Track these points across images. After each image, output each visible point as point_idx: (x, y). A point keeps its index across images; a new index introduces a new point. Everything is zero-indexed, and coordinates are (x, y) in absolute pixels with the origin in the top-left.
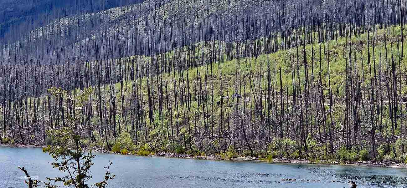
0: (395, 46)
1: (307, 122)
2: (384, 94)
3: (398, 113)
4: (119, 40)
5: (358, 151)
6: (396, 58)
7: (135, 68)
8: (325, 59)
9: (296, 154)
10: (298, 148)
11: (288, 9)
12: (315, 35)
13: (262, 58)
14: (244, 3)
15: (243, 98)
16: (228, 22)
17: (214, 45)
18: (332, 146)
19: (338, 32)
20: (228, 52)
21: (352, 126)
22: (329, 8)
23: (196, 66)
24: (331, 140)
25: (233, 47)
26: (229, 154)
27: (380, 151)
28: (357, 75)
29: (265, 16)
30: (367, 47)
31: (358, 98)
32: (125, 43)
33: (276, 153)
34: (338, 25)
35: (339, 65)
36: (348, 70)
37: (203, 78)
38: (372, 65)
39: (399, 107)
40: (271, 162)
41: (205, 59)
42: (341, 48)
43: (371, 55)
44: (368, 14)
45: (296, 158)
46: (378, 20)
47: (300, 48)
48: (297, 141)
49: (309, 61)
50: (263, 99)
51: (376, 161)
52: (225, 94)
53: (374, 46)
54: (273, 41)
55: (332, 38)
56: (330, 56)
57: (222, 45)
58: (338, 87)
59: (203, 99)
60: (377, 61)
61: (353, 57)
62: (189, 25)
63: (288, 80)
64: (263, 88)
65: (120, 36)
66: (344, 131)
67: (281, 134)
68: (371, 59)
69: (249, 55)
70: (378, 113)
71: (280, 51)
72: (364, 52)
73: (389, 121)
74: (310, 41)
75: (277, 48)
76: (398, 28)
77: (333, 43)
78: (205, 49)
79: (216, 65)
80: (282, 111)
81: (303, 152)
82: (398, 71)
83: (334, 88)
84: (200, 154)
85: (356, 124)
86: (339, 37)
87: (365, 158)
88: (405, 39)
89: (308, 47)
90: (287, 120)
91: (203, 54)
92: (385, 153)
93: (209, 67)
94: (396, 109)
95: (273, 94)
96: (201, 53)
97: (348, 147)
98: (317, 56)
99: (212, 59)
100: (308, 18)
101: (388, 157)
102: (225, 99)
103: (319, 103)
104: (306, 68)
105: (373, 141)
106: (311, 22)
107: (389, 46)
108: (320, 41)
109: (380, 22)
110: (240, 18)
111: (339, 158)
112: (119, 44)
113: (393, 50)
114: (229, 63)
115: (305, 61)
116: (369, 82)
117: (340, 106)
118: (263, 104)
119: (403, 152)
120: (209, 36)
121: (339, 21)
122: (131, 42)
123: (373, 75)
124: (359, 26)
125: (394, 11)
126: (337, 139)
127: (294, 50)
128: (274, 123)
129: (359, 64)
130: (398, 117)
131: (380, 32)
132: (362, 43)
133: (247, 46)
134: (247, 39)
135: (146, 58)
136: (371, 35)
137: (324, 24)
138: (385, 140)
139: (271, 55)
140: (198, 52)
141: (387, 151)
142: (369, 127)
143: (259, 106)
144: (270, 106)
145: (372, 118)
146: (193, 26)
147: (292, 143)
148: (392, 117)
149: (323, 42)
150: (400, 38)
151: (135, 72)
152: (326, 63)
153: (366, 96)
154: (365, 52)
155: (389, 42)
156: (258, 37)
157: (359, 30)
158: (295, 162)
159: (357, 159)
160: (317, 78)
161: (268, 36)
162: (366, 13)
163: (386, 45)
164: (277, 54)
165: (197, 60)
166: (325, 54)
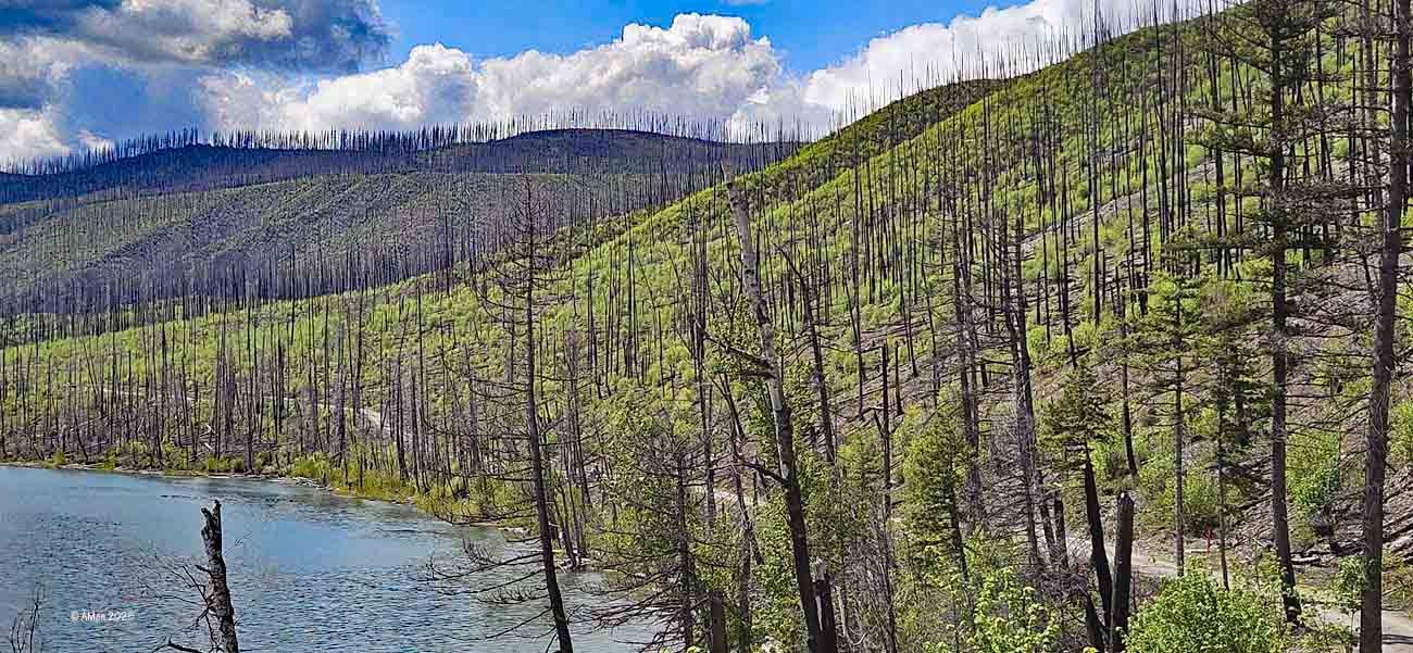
0: (283, 327)
1: (163, 421)
2: (267, 388)
3: (285, 413)
5: (230, 459)
6: (285, 344)
8: (190, 341)
9: (147, 462)
10: (149, 455)
11: (144, 277)
12: (179, 309)
13: (106, 337)
14: (85, 265)
15: (78, 388)
16: (62, 288)
17: (42, 316)
18: (195, 453)
19: (209, 307)
20: (60, 327)
21: (223, 427)
22: (199, 276)
23: (16, 344)
24: (195, 445)
25: (67, 322)
26: (56, 459)
27: (259, 461)
28: (232, 363)
29: (113, 284)
30: (246, 329)
31: (232, 392)
33: (120, 459)
34: (209, 299)
35: (210, 349)
36: (220, 356)
37: (25, 360)
38: (252, 352)
39: (286, 407)
40: (112, 472)
41: (29, 336)
42: (213, 327)
43: (252, 339)
44: (250, 286)
45: (145, 468)
46: (263, 294)
47: (158, 326)
48: (148, 445)
49: (169, 344)
50: (105, 390)
51: (253, 473)
52: (54, 382)
53: (256, 327)
54: (122, 315)
55: (201, 315)
56: (197, 337)
57: (52, 319)
58: (206, 377)
59: (23, 389)
60: (259, 346)
61: (227, 340)
63: (139, 367)
64: (106, 375)
66: (212, 433)
67: (128, 435)
68: (252, 342)
69: (88, 333)
70: (258, 412)
71: (131, 329)
73: (272, 423)
74: (173, 318)
75: (127, 326)
76: (289, 305)
77: (201, 321)
78: (29, 323)
79: (43, 344)
80: (131, 405)
81: (156, 460)
82: (286, 359)
83: (200, 379)
84: (16, 460)
85: (227, 425)
86: (210, 314)
87: (238, 470)
88: (297, 319)
89: (169, 325)
90: (137, 417)
91: (26, 329)
92: (264, 464)
93: (34, 346)
94: (282, 408)
95: (119, 385)
96: (22, 328)
97: (217, 454)
98: (180, 337)
99: (40, 335)
100: (170, 288)
101: (269, 469)
102: (54, 388)
103: (180, 396)
104: (164, 351)
105: (250, 448)
106: (175, 293)
107: (276, 327)
108: (186, 317)
109: (266, 298)
110: (78, 284)
111: (204, 468)
113: (281, 332)
114: (61, 341)
115: (164, 343)
116: (247, 372)
117: (207, 401)
118: (105, 396)
119: (289, 462)
120: (35, 305)
121: (211, 292)
123: (252, 364)
124: (238, 300)
125: (284, 282)
126: (202, 443)
127: (149, 329)
128: (119, 421)
129: (236, 347)
130: (284, 418)
131: (265, 309)
133: (86, 320)
134: (87, 312)
136: (253, 313)
137: (191, 297)
138: (265, 446)
139: (117, 334)
141: (268, 461)
142: (245, 429)
143: (99, 398)
144: (114, 399)
145: (250, 418)
146: (13, 295)
147: (141, 447)
148: (276, 418)
149: (188, 319)
150: (290, 318)
152: (191, 346)
153: (242, 389)
154: (243, 333)
155: (275, 323)
156: (101, 310)
157: (237, 306)
158: (144, 472)
159: (227, 471)
160: (178, 365)
161: (115, 308)
162: (247, 283)
163: (272, 325)
164: (126, 332)
165: (17, 336)
166: (191, 334)
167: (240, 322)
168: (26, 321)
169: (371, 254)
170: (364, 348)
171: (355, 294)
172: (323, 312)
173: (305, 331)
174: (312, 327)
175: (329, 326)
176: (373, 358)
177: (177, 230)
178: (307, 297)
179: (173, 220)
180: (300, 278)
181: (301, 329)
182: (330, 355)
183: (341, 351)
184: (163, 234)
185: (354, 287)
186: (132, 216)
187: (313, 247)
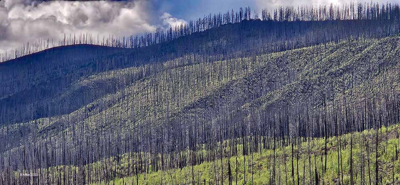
0: (319, 159)
4: (47, 150)
6: (320, 171)
7: (62, 177)
8: (249, 172)
11: (213, 122)
12: (240, 147)
13: (187, 169)
14: (170, 115)
16: (154, 134)
17: (140, 156)
19: (262, 145)
20: (153, 163)
22: (254, 121)
23: (122, 176)
25: (158, 159)
29: (190, 129)
30: (291, 160)
32: (53, 152)
34: (262, 138)
35: (263, 177)
38: (296, 179)
41: (131, 170)
42: (265, 160)
43: (295, 168)
44: (293, 127)
46: (303, 133)
47: (225, 160)
49: (233, 173)
53: (298, 159)
54: (198, 153)
55: (256, 151)
56: (254, 168)
57: (148, 157)
60: (301, 174)
61: (277, 169)
62: (116, 136)
65: (49, 145)
68: (295, 171)
69: (174, 167)
71: (205, 163)
72: (288, 165)
74: (235, 153)
75: (202, 160)
76: (322, 141)
77: (257, 155)
78: (130, 160)
79: (142, 176)
86: (263, 150)
88: (329, 152)
89: (233, 159)
91: (129, 165)
93: (135, 178)
96: (126, 164)
98: (241, 168)
99: (139, 170)
100: (233, 131)
106: (236, 135)
107: (312, 159)
108: (245, 153)
109: (305, 136)
110: (165, 130)
112: (47, 154)
113: (319, 163)
114: (155, 174)
115: (230, 173)
120: (135, 147)
121: (263, 133)
122: (59, 152)
124: (284, 139)
125: (318, 125)
127: (218, 162)
129: (283, 176)
131: (305, 145)
132: (286, 156)
133: (172, 158)
134: (172, 150)
135: (73, 168)
136: (296, 148)
137: (249, 137)
139: (194, 166)
140: (124, 163)
146: (119, 137)
149: (247, 154)
150: (324, 151)
151: (62, 181)
152: (250, 175)
155: (312, 155)
156: (183, 148)
157: (284, 143)
161: (193, 147)
162: (290, 125)
163: (310, 157)
164: (202, 165)
165: (123, 170)
166: (250, 166)
169: (383, 101)
170: (380, 173)
171: (372, 132)
172: (348, 146)
173: (335, 160)
174: (340, 157)
175: (354, 157)
176: (388, 181)
177: (236, 86)
178: (336, 135)
179: (234, 78)
180: (329, 120)
181: (332, 160)
182: (354, 178)
183: (363, 177)
184: (226, 89)
185: (370, 128)
186: (203, 76)
187: (339, 96)
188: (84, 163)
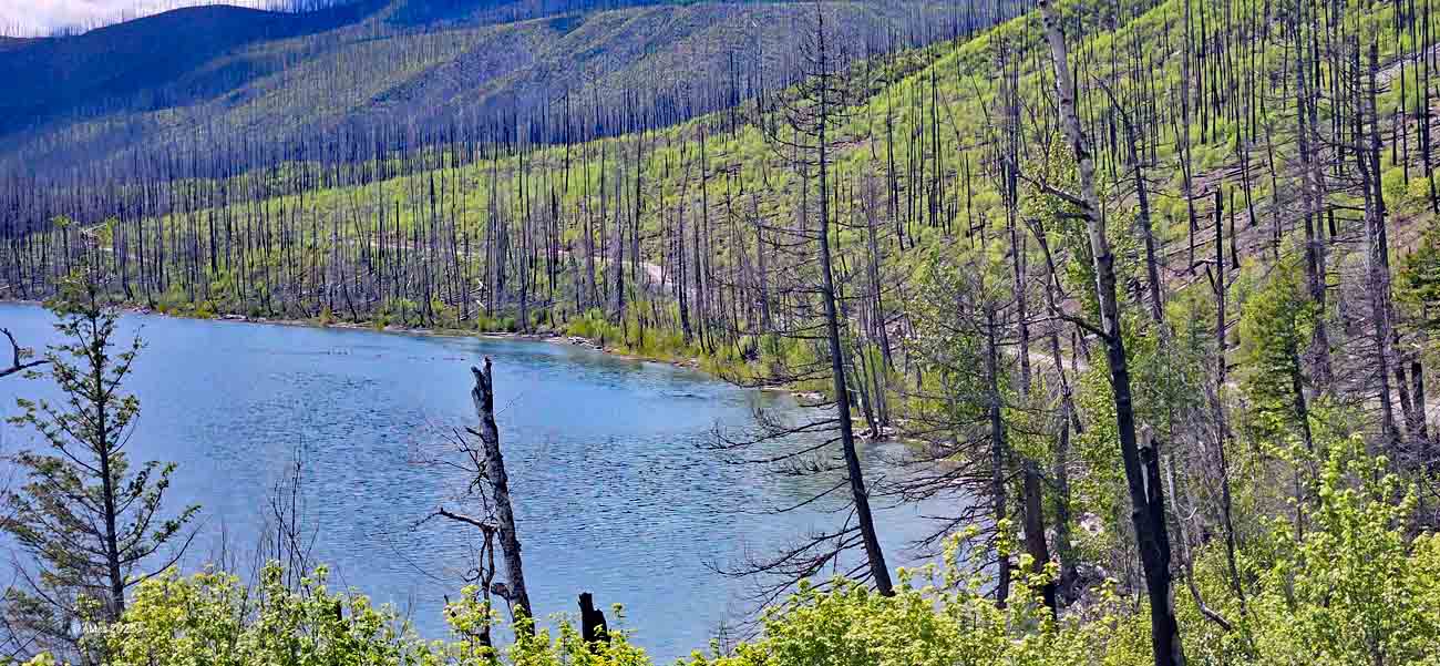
0: (557, 174)
1: (433, 276)
2: (540, 240)
3: (559, 267)
4: (169, 156)
5: (502, 317)
6: (559, 192)
7: (192, 195)
8: (460, 191)
9: (417, 320)
10: (419, 313)
11: (410, 122)
12: (448, 157)
13: (372, 187)
14: (349, 110)
15: (344, 242)
16: (326, 135)
17: (305, 166)
18: (466, 311)
19: (479, 153)
20: (325, 177)
21: (495, 283)
22: (468, 120)
23: (280, 195)
24: (466, 302)
25: (332, 171)
26: (323, 317)
27: (533, 319)
28: (504, 213)
29: (378, 129)
30: (518, 175)
31: (504, 241)
32: (178, 160)
33: (389, 318)
34: (479, 144)
35: (479, 199)
36: (491, 206)
37: (289, 211)
38: (525, 203)
39: (560, 260)
40: (381, 331)
41: (293, 186)
42: (483, 175)
43: (524, 187)
44: (522, 130)
45: (416, 326)
46: (535, 138)
47: (426, 175)
48: (418, 303)
49: (438, 193)
50: (373, 244)
51: (527, 332)
52: (319, 235)
53: (528, 173)
54: (389, 163)
55: (470, 161)
56: (467, 186)
57: (316, 167)
58: (476, 230)
59: (288, 242)
60: (532, 195)
61: (498, 188)
62: (271, 138)
63: (407, 219)
64: (373, 229)
65: (172, 150)
66: (483, 290)
67: (397, 292)
68: (524, 191)
69: (354, 183)
70: (531, 267)
71: (398, 178)
73: (547, 278)
74: (441, 165)
75: (394, 174)
76: (562, 150)
77: (470, 168)
78: (292, 171)
79: (307, 195)
80: (399, 261)
81: (426, 318)
82: (560, 209)
83: (470, 231)
84: (282, 319)
85: (499, 280)
86: (480, 161)
87: (512, 329)
88: (571, 165)
89: (438, 173)
90: (405, 273)
91: (290, 179)
92: (539, 322)
93: (298, 198)
94: (556, 261)
95: (387, 237)
96: (287, 177)
97: (489, 313)
98: (449, 186)
99: (304, 186)
100: (438, 134)
101: (543, 328)
102: (319, 242)
103: (450, 250)
104: (433, 201)
105: (523, 304)
106: (443, 139)
107: (549, 173)
108: (454, 164)
109: (538, 142)
110: (342, 131)
111: (476, 326)
112: (170, 161)
113: (556, 179)
114: (326, 192)
115: (432, 193)
116: (520, 225)
117: (478, 256)
118: (373, 250)
119: (565, 321)
120: (299, 153)
121: (481, 137)
122: (187, 160)
123: (525, 214)
124: (509, 146)
125: (558, 126)
126: (474, 301)
127: (417, 178)
128: (387, 278)
129: (507, 199)
130: (559, 272)
131: (538, 154)
133: (352, 170)
134: (352, 160)
135: (208, 182)
136: (525, 159)
137: (460, 143)
138: (539, 303)
139: (384, 184)
140: (283, 176)
141: (542, 319)
142: (518, 286)
143: (366, 254)
144: (382, 253)
145: (522, 273)
146: (276, 140)
147: (410, 304)
148: (550, 272)
149: (457, 167)
150: (564, 164)
151: (192, 201)
152: (461, 196)
153: (515, 243)
154: (515, 181)
155: (549, 170)
156: (366, 157)
157: (509, 151)
158: (415, 331)
159: (500, 330)
160: (448, 216)
161: (381, 157)
162: (519, 127)
163: (545, 173)
164: (394, 181)
165: (281, 187)
166: (461, 183)
167: (512, 169)
168: (289, 170)
169: (649, 94)
170: (642, 196)
171: (634, 137)
172: (599, 157)
173: (580, 177)
174: (587, 173)
175: (607, 173)
176: (653, 207)
177: (444, 70)
178: (583, 141)
179: (440, 59)
180: (574, 120)
181: (576, 175)
182: (607, 202)
183: (619, 200)
184: (428, 75)
185: (631, 129)
186: (398, 56)
187: (587, 86)
188: (225, 176)
